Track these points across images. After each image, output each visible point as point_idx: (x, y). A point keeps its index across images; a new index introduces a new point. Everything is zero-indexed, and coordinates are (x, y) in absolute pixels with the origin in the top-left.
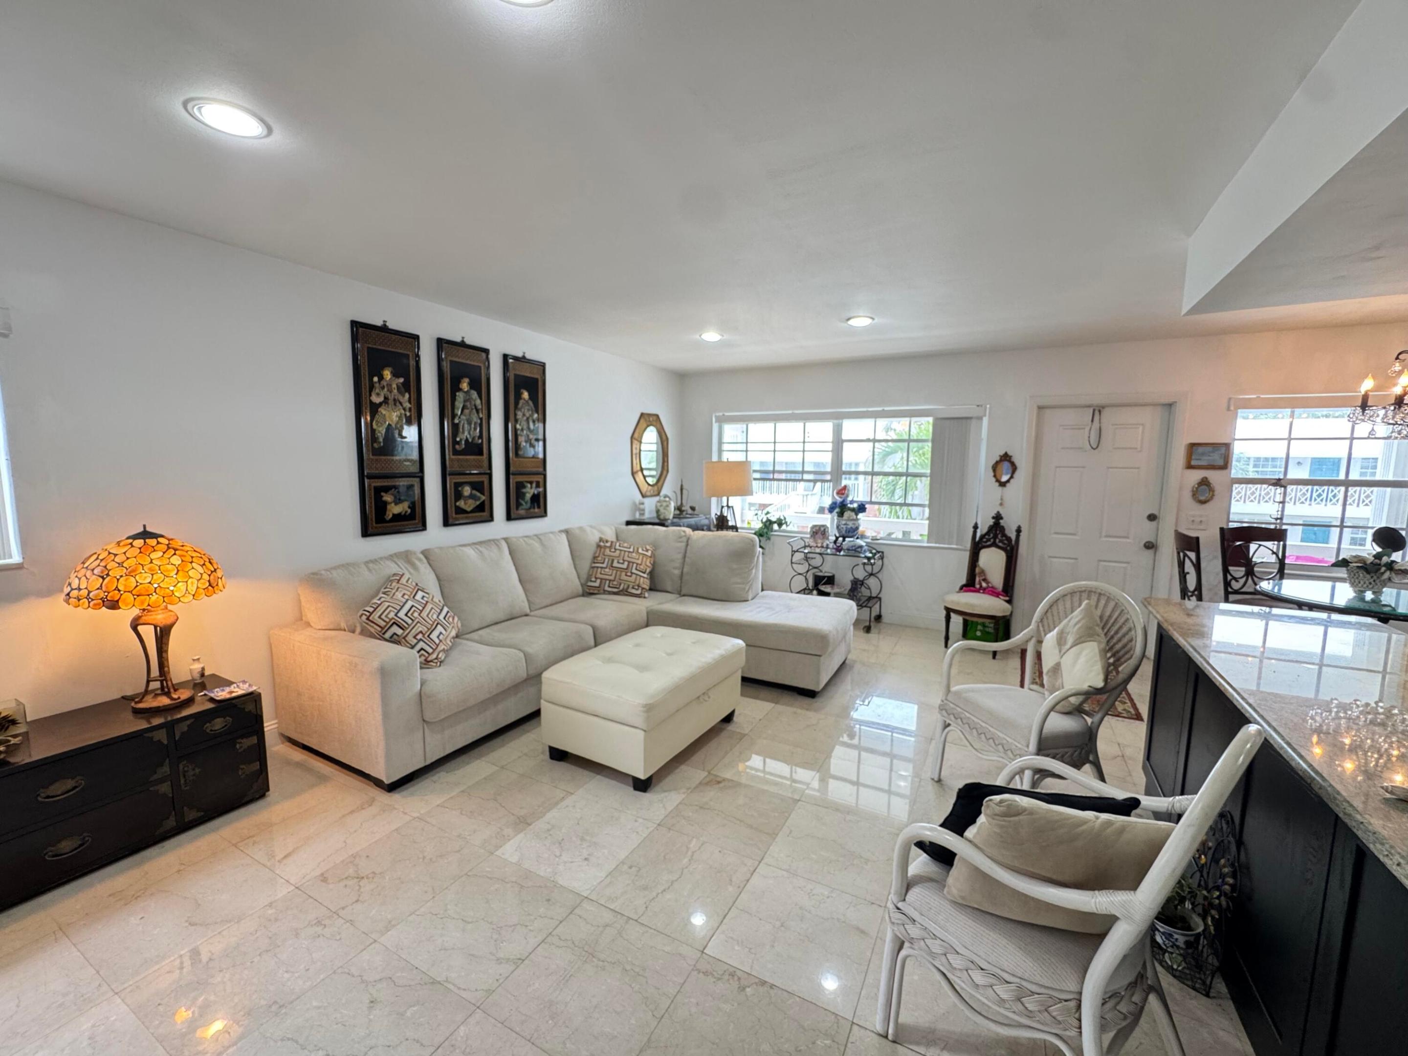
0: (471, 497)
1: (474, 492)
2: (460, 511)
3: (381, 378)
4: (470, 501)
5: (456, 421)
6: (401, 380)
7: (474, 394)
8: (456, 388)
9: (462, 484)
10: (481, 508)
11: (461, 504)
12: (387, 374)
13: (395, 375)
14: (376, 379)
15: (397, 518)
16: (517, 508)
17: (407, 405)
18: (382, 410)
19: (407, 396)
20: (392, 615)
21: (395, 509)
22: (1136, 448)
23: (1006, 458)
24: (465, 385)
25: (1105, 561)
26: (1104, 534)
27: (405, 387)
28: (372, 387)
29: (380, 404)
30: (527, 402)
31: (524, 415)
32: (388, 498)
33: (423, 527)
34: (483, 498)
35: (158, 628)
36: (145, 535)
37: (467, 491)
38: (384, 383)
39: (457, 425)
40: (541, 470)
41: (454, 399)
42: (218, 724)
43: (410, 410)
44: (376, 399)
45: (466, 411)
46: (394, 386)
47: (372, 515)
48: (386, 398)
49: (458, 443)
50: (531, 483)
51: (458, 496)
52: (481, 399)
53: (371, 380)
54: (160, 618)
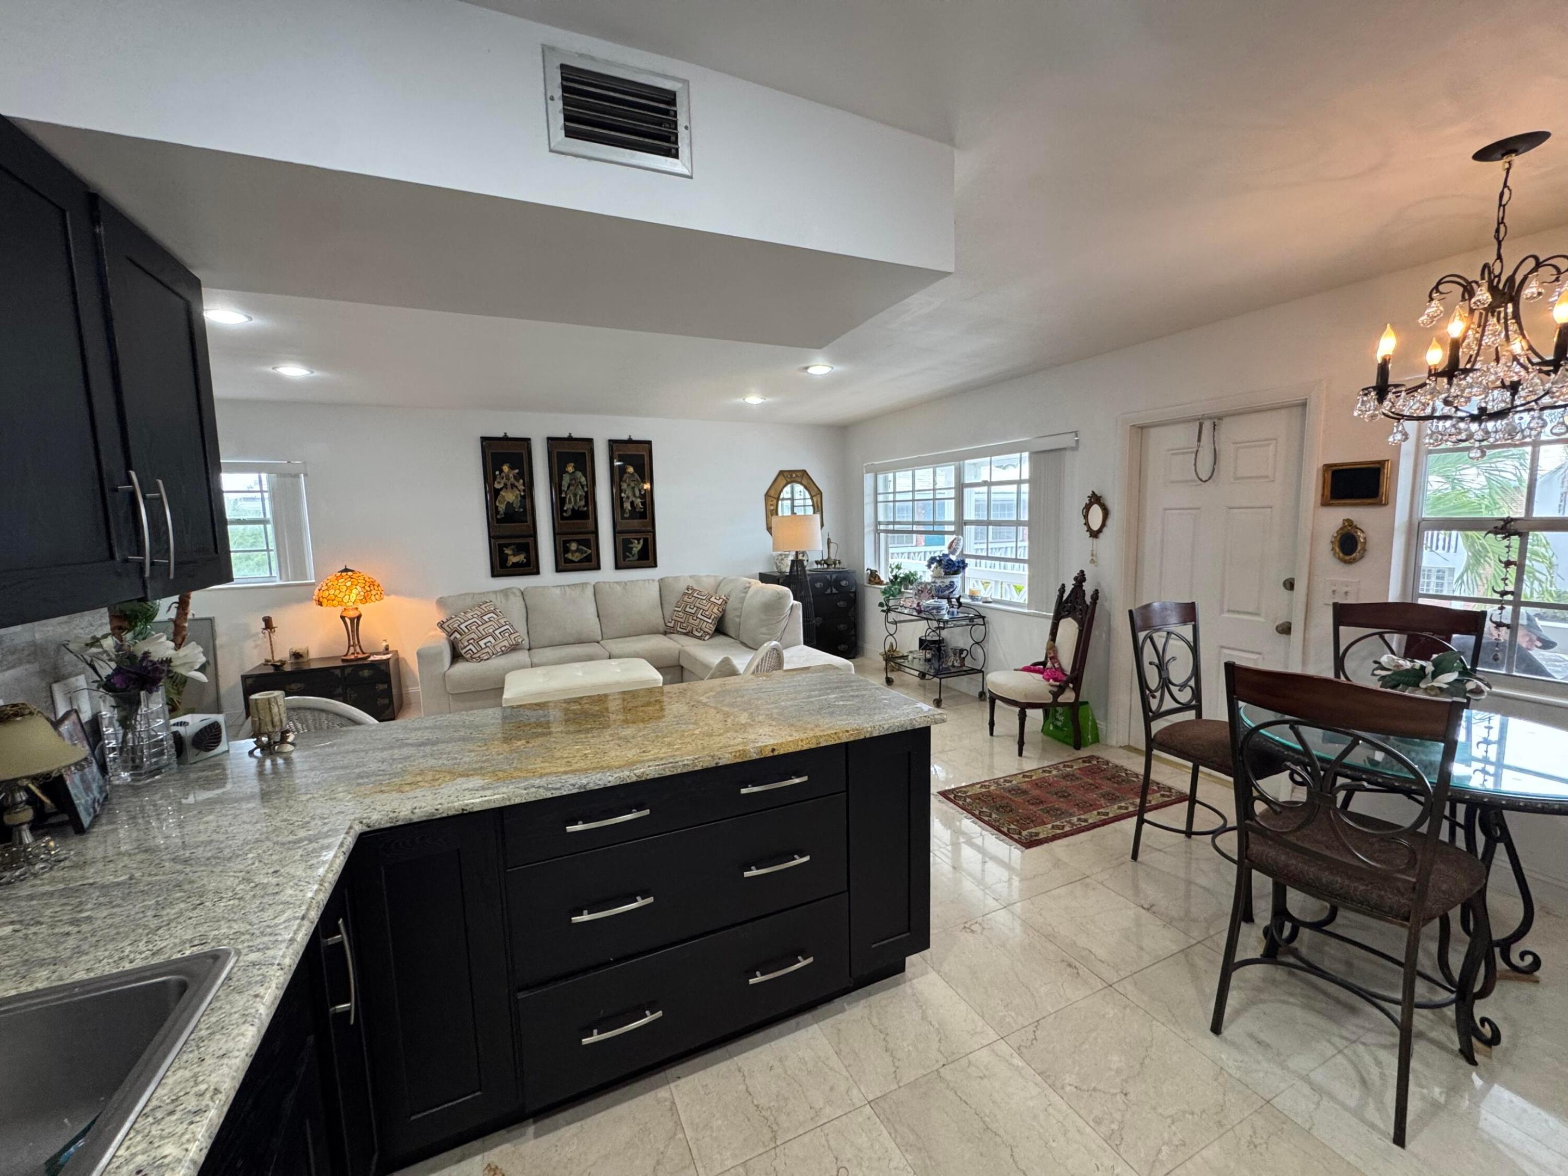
0: (578, 550)
1: (581, 547)
2: (567, 561)
3: (501, 471)
4: (577, 554)
5: (563, 495)
6: (517, 471)
7: (579, 474)
8: (562, 471)
9: (570, 541)
10: (588, 559)
11: (569, 556)
12: (506, 468)
13: (512, 468)
14: (497, 473)
15: (515, 565)
16: (624, 560)
17: (522, 487)
18: (502, 493)
19: (521, 481)
20: (456, 625)
21: (513, 560)
22: (1267, 477)
23: (1095, 499)
24: (570, 469)
25: (1229, 648)
26: (1226, 608)
27: (520, 476)
28: (495, 478)
29: (501, 489)
30: (632, 474)
31: (629, 485)
32: (508, 551)
33: (537, 572)
34: (589, 551)
35: (348, 621)
36: (346, 570)
37: (574, 546)
38: (503, 474)
39: (565, 498)
40: (650, 529)
41: (561, 479)
42: (366, 673)
43: (524, 491)
44: (497, 486)
45: (572, 488)
46: (511, 475)
47: (497, 563)
48: (506, 485)
49: (566, 511)
50: (638, 540)
51: (567, 550)
52: (586, 477)
53: (494, 473)
54: (353, 614)
